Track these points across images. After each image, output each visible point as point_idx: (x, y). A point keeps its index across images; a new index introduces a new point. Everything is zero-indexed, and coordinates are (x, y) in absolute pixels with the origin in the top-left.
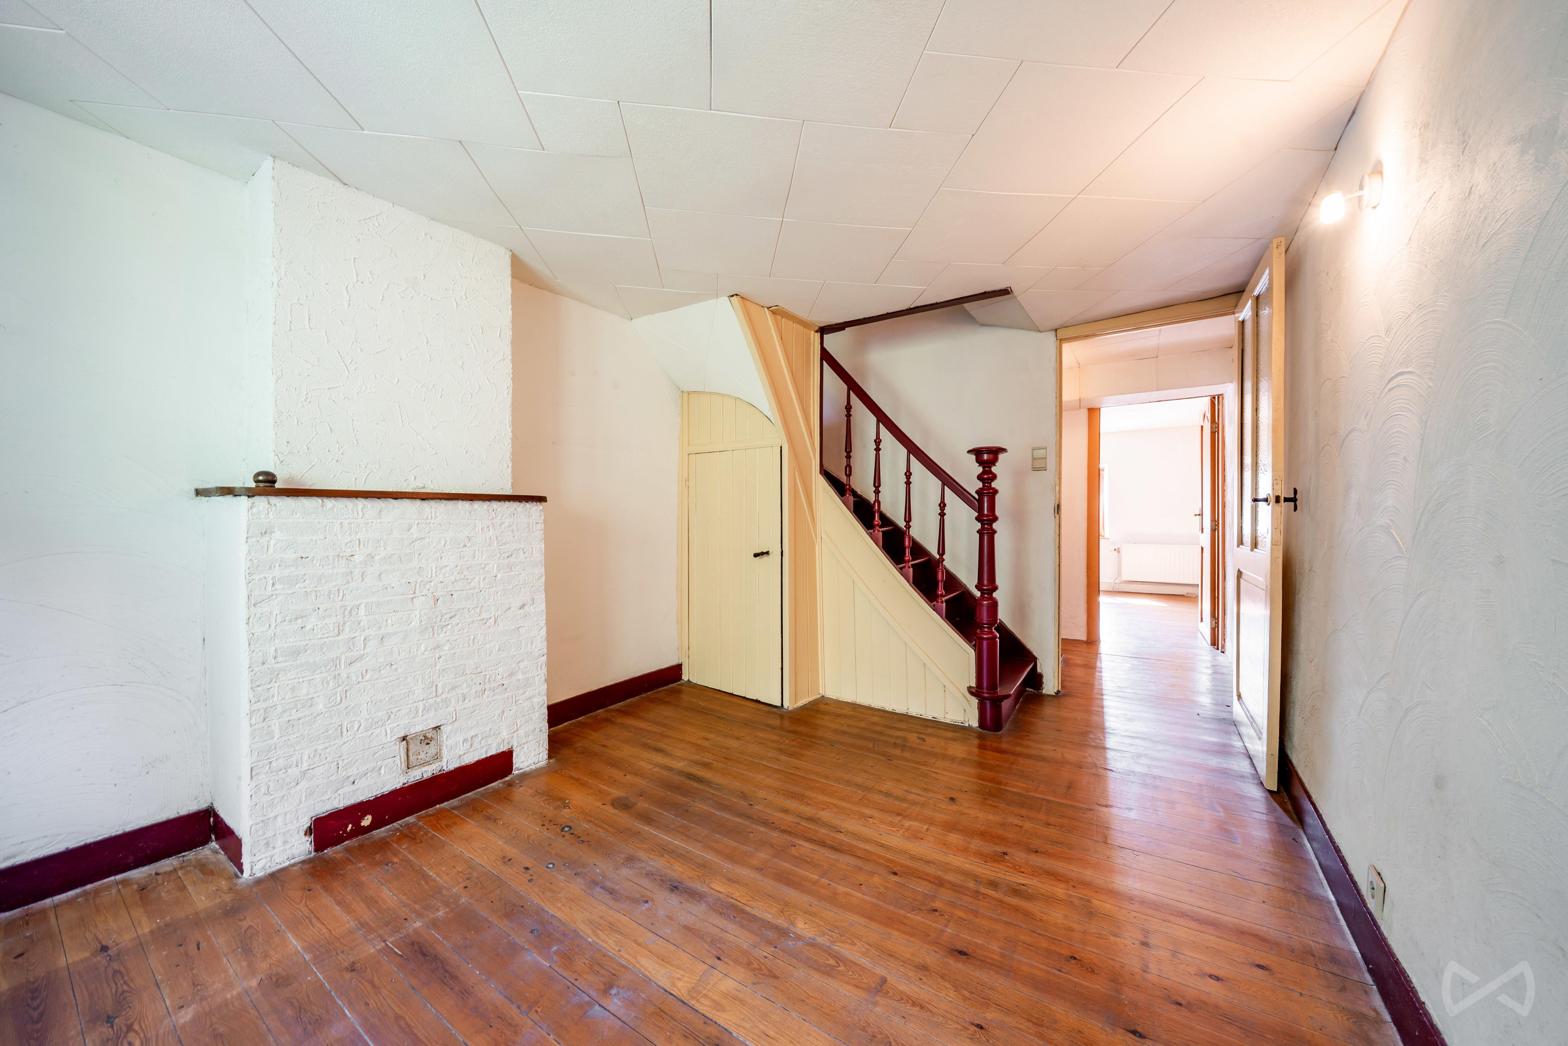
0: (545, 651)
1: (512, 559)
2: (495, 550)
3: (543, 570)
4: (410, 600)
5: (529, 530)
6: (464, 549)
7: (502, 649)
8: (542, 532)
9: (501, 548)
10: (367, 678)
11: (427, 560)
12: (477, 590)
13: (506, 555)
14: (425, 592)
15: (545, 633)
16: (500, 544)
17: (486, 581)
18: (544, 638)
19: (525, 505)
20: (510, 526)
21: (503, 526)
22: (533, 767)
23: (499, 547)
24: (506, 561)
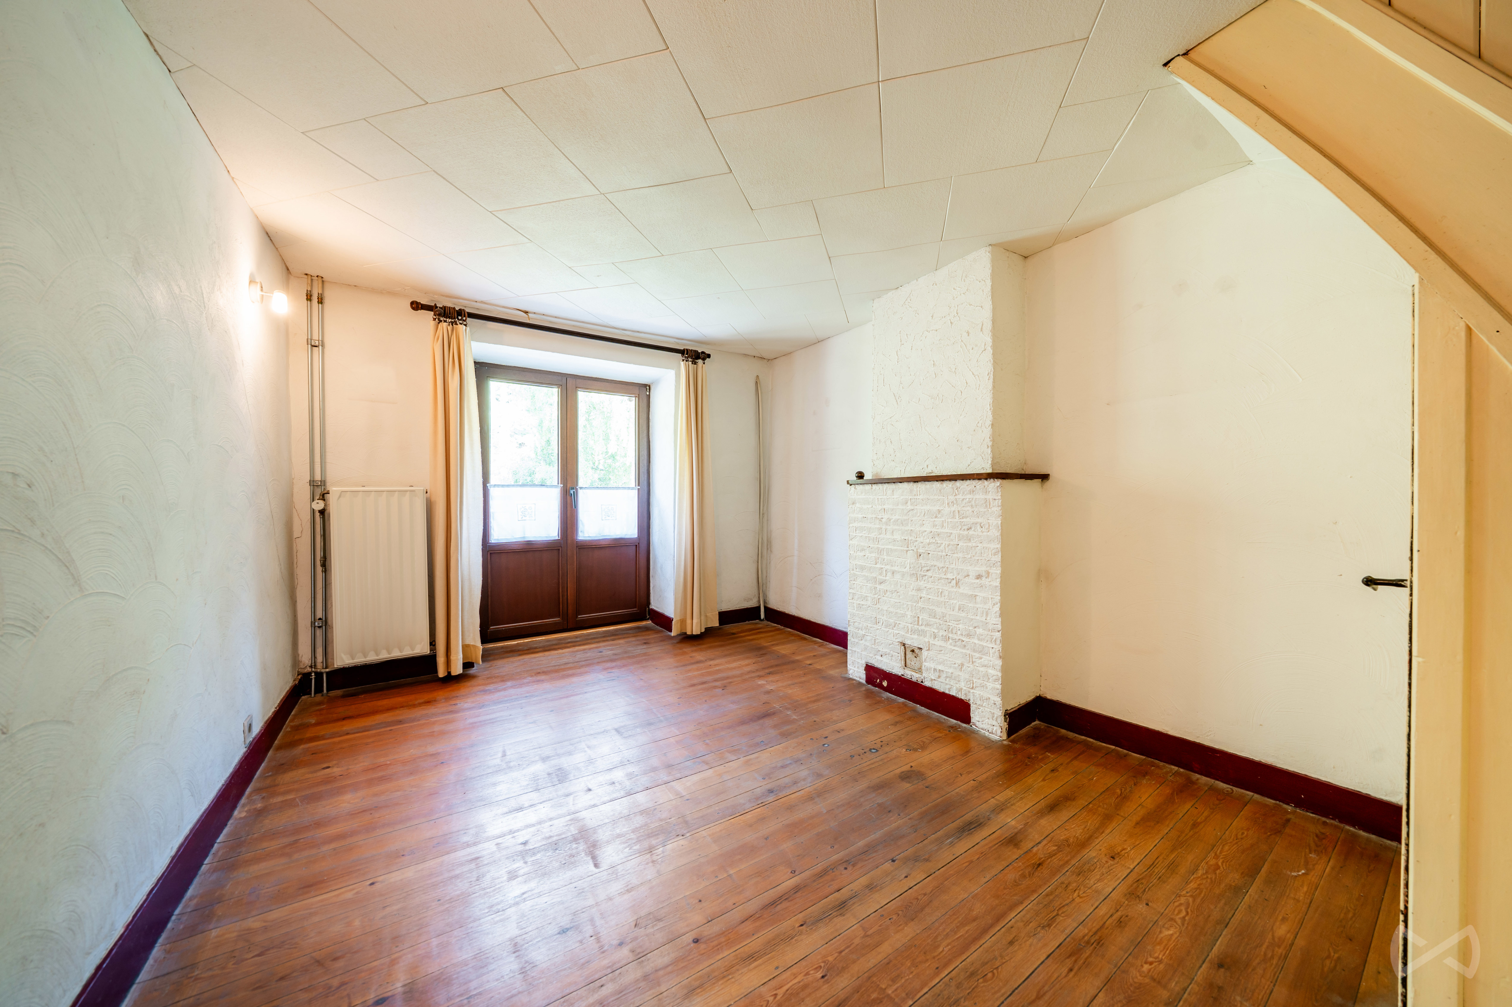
0: (999, 627)
1: (971, 532)
2: (957, 522)
3: (999, 546)
4: (905, 551)
5: (986, 506)
6: (936, 519)
7: (962, 609)
8: (1000, 508)
9: (962, 520)
10: (886, 595)
11: (915, 525)
12: (944, 554)
13: (966, 527)
14: (913, 548)
15: (998, 609)
16: (961, 517)
17: (950, 547)
18: (998, 614)
19: (984, 483)
20: (970, 502)
21: (965, 501)
22: (987, 734)
23: (960, 520)
24: (966, 532)
